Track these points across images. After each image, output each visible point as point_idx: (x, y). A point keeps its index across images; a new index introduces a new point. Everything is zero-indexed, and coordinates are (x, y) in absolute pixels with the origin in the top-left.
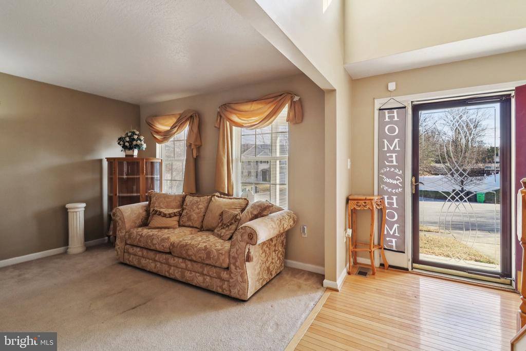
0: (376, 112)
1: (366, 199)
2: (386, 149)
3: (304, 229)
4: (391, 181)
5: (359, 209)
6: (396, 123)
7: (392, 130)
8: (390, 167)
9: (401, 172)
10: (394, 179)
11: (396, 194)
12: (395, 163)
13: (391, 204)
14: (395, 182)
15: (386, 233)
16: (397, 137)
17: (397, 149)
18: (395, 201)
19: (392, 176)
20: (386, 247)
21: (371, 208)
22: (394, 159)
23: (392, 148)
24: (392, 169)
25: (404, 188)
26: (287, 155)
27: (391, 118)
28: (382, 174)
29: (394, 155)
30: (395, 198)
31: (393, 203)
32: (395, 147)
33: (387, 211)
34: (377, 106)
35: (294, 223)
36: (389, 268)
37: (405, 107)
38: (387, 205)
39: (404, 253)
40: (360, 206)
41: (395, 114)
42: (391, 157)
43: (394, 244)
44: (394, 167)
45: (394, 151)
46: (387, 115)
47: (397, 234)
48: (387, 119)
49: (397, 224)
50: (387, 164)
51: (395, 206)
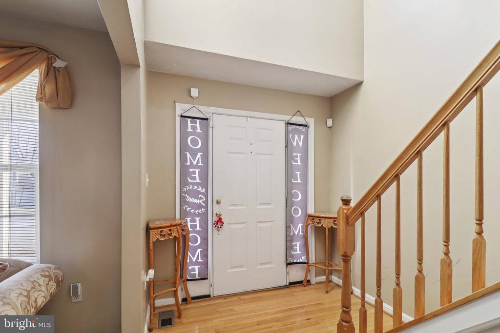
0: (178, 119)
1: (171, 226)
2: (188, 163)
3: (75, 288)
4: (194, 200)
5: (163, 239)
6: (198, 135)
7: (194, 142)
8: (193, 184)
9: (204, 190)
10: (197, 198)
11: (199, 215)
12: (198, 180)
13: (194, 227)
14: (198, 201)
15: (188, 261)
16: (199, 150)
17: (200, 164)
18: (197, 223)
19: (196, 194)
20: (189, 278)
21: (178, 236)
22: (197, 175)
23: (195, 163)
24: (195, 187)
25: (207, 207)
26: (38, 163)
27: (194, 128)
28: (185, 193)
29: (197, 171)
30: (197, 219)
31: (196, 225)
32: (198, 162)
33: (190, 235)
34: (178, 112)
35: (58, 285)
36: (193, 301)
37: (207, 119)
38: (190, 229)
39: (207, 279)
40: (164, 236)
41: (198, 125)
42: (194, 173)
43: (197, 272)
44: (197, 184)
45: (197, 167)
46: (190, 125)
47: (200, 260)
48: (190, 129)
49: (200, 248)
50: (190, 181)
51: (198, 228)
